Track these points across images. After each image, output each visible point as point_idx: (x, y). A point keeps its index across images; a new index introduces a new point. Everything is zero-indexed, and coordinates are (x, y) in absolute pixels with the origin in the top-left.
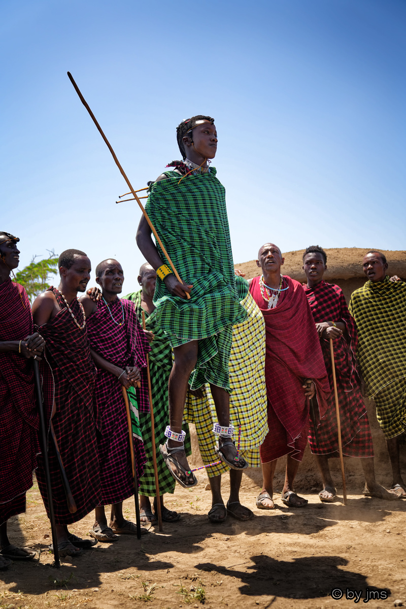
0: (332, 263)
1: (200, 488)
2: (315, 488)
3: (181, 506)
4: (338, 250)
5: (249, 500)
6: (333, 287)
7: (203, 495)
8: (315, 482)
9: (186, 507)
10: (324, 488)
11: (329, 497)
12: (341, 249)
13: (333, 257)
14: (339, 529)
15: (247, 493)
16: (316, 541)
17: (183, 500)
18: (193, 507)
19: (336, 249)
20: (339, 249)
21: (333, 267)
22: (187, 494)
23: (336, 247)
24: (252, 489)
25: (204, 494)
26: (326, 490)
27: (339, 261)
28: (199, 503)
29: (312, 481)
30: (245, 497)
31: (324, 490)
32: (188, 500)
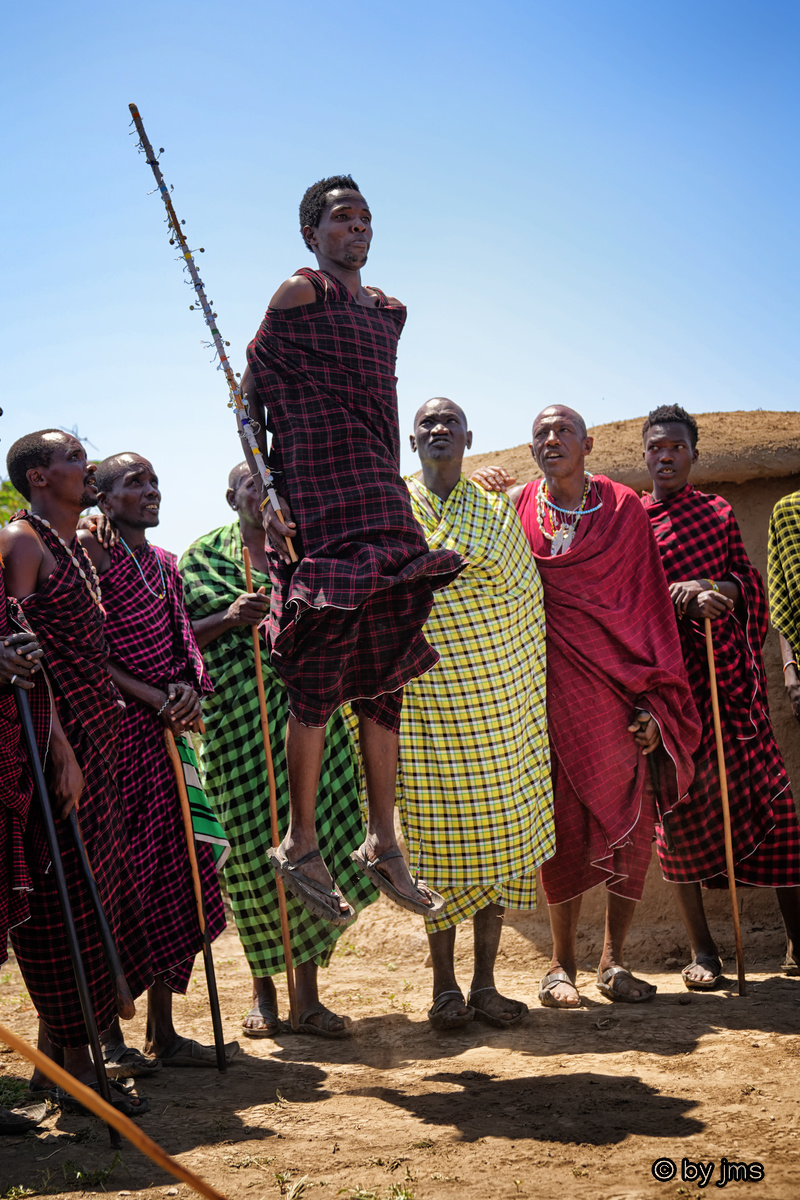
0: (707, 447)
1: (414, 962)
2: (674, 959)
3: (369, 1002)
4: (721, 417)
5: (523, 987)
6: (711, 503)
7: (420, 978)
8: (675, 947)
9: (379, 1006)
10: (695, 957)
11: (706, 978)
12: (728, 414)
13: (710, 432)
14: (726, 1050)
15: (520, 973)
16: (673, 1077)
17: (374, 990)
18: (395, 1004)
19: (718, 414)
20: (723, 414)
21: (710, 455)
22: (383, 977)
23: (716, 411)
24: (531, 963)
25: (422, 975)
26: (698, 963)
27: (722, 440)
28: (409, 997)
29: (668, 943)
30: (514, 981)
31: (694, 964)
32: (385, 989)
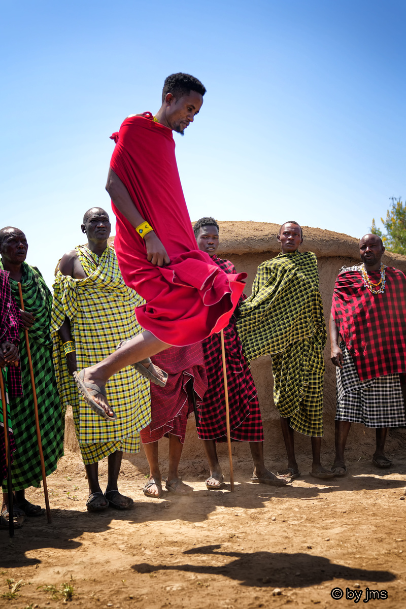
0: (226, 237)
1: (80, 476)
2: (202, 475)
3: (57, 496)
4: (233, 223)
5: (131, 488)
6: (225, 263)
7: (82, 484)
8: (203, 469)
9: (62, 498)
10: (211, 475)
11: (216, 484)
12: (236, 222)
13: (227, 230)
14: (223, 518)
15: (130, 481)
17: (60, 490)
18: (70, 497)
21: (227, 241)
22: (64, 483)
23: (231, 220)
24: (136, 477)
25: (84, 483)
26: (213, 477)
27: (233, 234)
28: (77, 493)
29: (200, 468)
30: (127, 485)
31: (211, 477)
32: (65, 490)
